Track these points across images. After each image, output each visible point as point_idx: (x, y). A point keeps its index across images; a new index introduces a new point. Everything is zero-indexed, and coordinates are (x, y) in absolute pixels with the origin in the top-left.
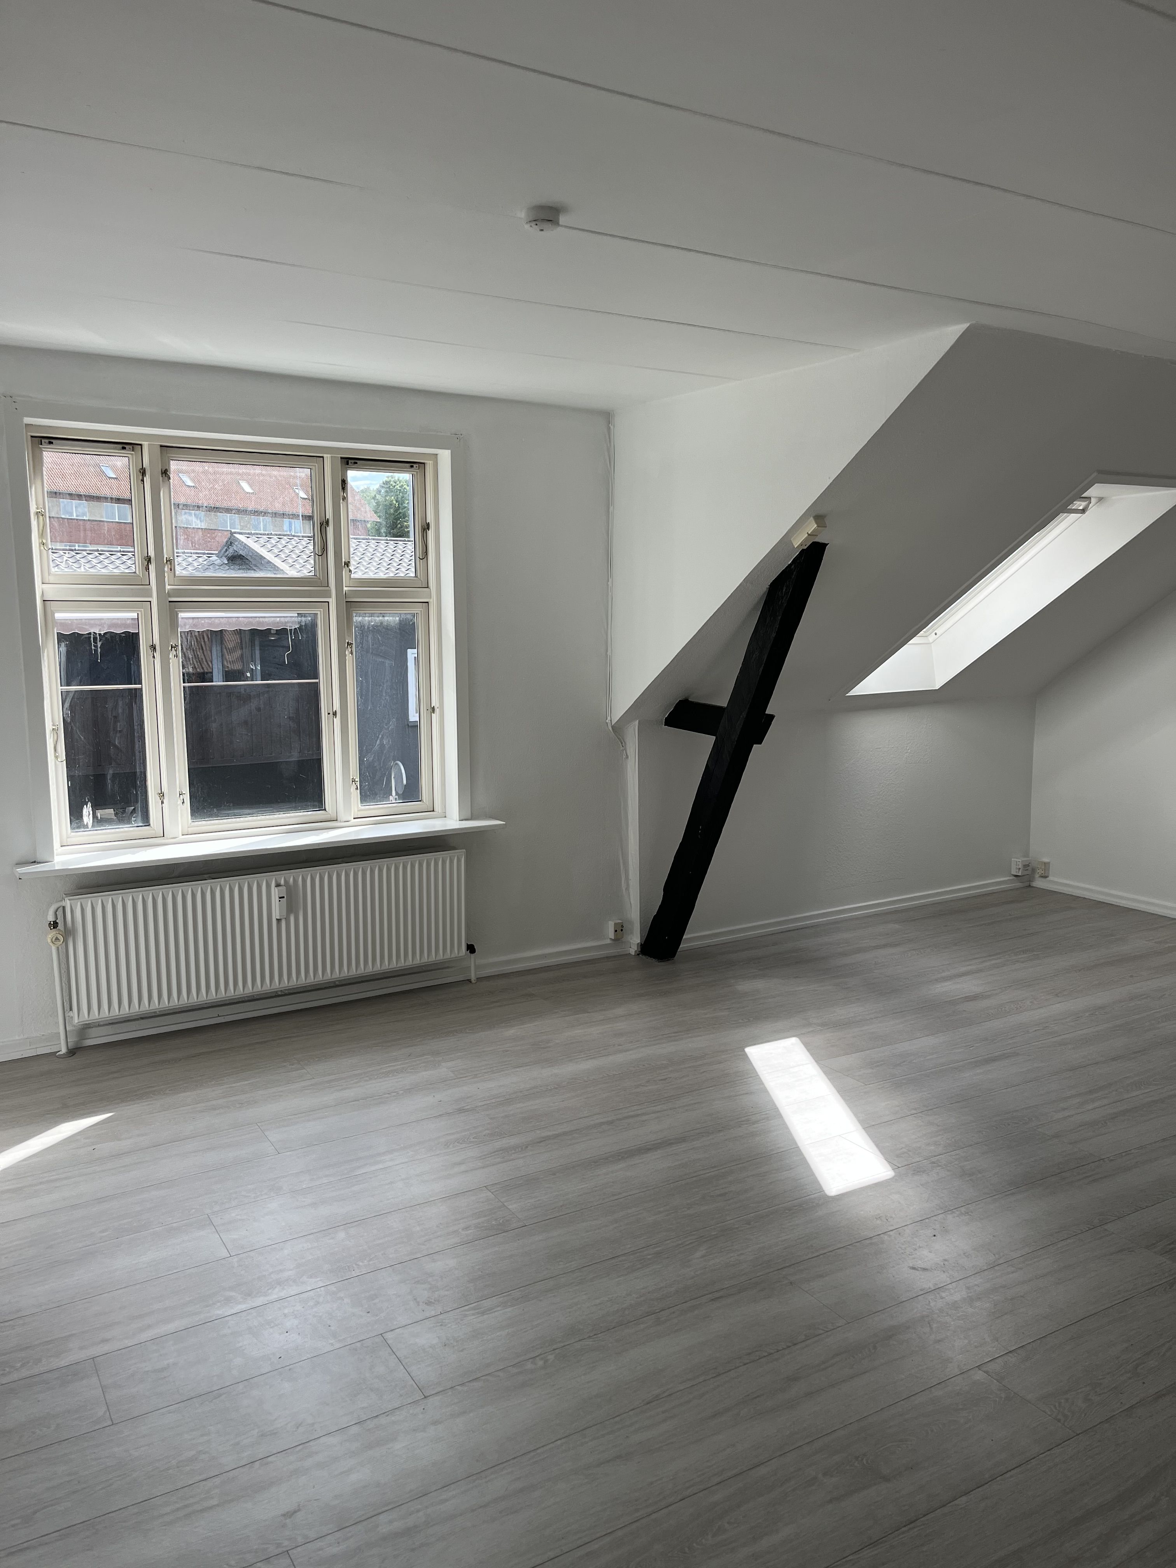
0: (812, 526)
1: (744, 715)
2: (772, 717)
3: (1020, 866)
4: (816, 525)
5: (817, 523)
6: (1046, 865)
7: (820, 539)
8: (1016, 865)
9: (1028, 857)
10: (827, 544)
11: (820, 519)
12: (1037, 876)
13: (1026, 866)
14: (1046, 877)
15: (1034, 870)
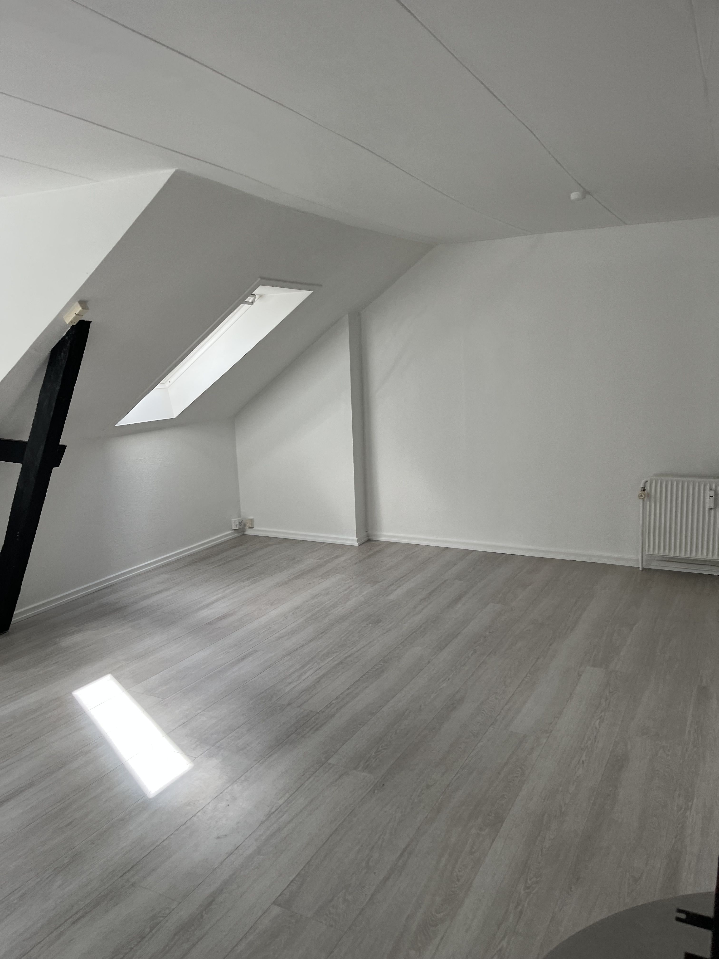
0: (78, 309)
1: (42, 447)
2: (64, 447)
3: (237, 523)
4: (81, 308)
5: (81, 306)
6: (252, 520)
7: (85, 318)
8: (235, 523)
9: (241, 517)
10: (91, 322)
11: (83, 303)
12: (247, 528)
13: (240, 523)
14: (252, 528)
15: (245, 525)
